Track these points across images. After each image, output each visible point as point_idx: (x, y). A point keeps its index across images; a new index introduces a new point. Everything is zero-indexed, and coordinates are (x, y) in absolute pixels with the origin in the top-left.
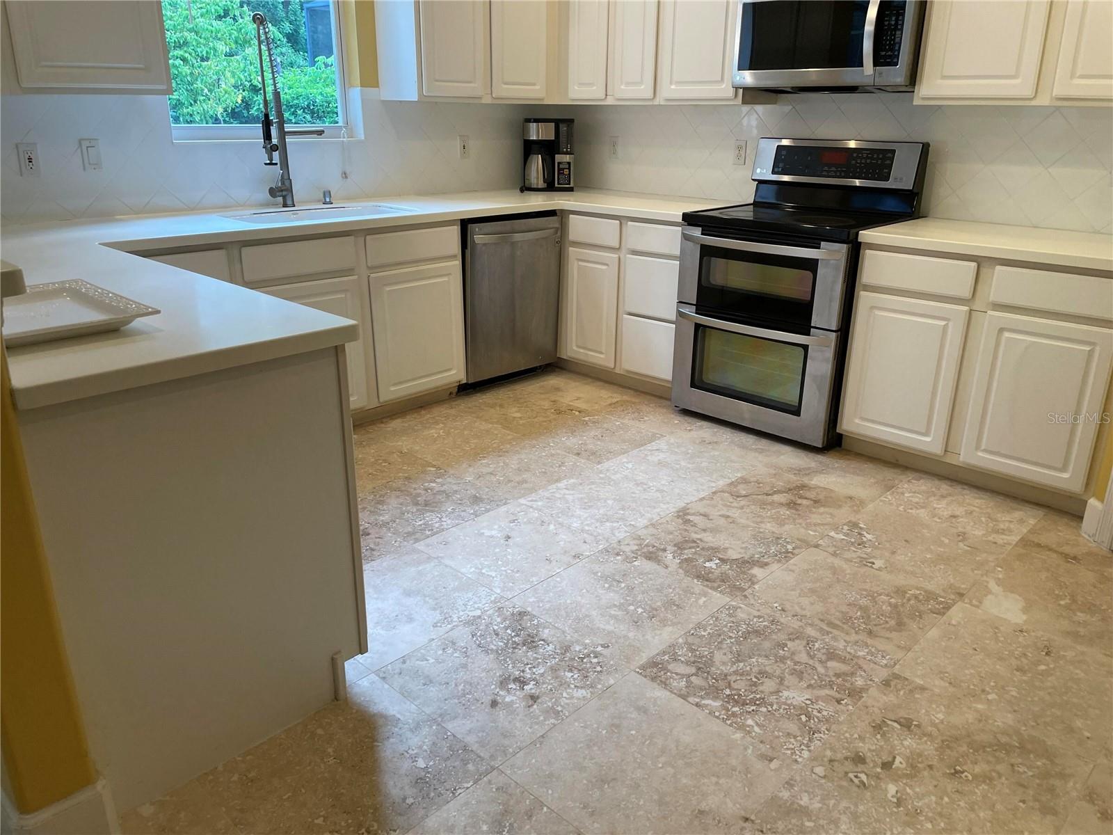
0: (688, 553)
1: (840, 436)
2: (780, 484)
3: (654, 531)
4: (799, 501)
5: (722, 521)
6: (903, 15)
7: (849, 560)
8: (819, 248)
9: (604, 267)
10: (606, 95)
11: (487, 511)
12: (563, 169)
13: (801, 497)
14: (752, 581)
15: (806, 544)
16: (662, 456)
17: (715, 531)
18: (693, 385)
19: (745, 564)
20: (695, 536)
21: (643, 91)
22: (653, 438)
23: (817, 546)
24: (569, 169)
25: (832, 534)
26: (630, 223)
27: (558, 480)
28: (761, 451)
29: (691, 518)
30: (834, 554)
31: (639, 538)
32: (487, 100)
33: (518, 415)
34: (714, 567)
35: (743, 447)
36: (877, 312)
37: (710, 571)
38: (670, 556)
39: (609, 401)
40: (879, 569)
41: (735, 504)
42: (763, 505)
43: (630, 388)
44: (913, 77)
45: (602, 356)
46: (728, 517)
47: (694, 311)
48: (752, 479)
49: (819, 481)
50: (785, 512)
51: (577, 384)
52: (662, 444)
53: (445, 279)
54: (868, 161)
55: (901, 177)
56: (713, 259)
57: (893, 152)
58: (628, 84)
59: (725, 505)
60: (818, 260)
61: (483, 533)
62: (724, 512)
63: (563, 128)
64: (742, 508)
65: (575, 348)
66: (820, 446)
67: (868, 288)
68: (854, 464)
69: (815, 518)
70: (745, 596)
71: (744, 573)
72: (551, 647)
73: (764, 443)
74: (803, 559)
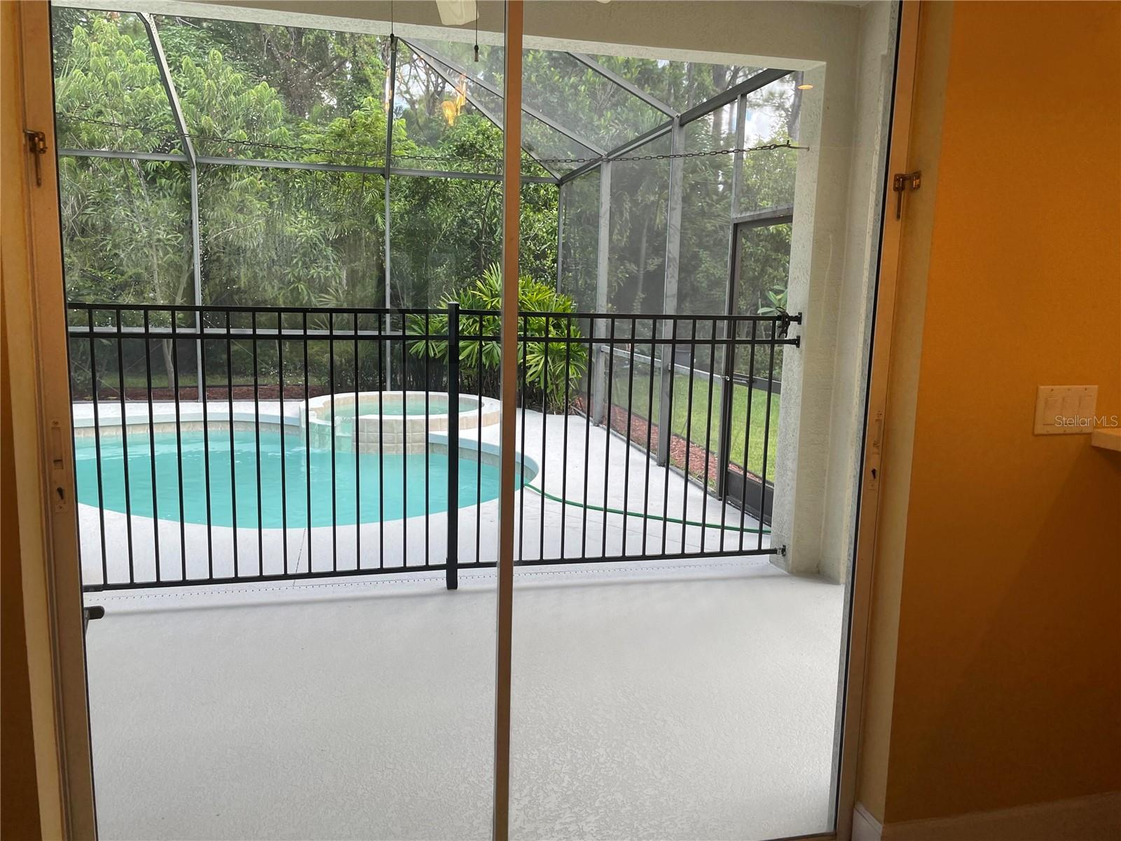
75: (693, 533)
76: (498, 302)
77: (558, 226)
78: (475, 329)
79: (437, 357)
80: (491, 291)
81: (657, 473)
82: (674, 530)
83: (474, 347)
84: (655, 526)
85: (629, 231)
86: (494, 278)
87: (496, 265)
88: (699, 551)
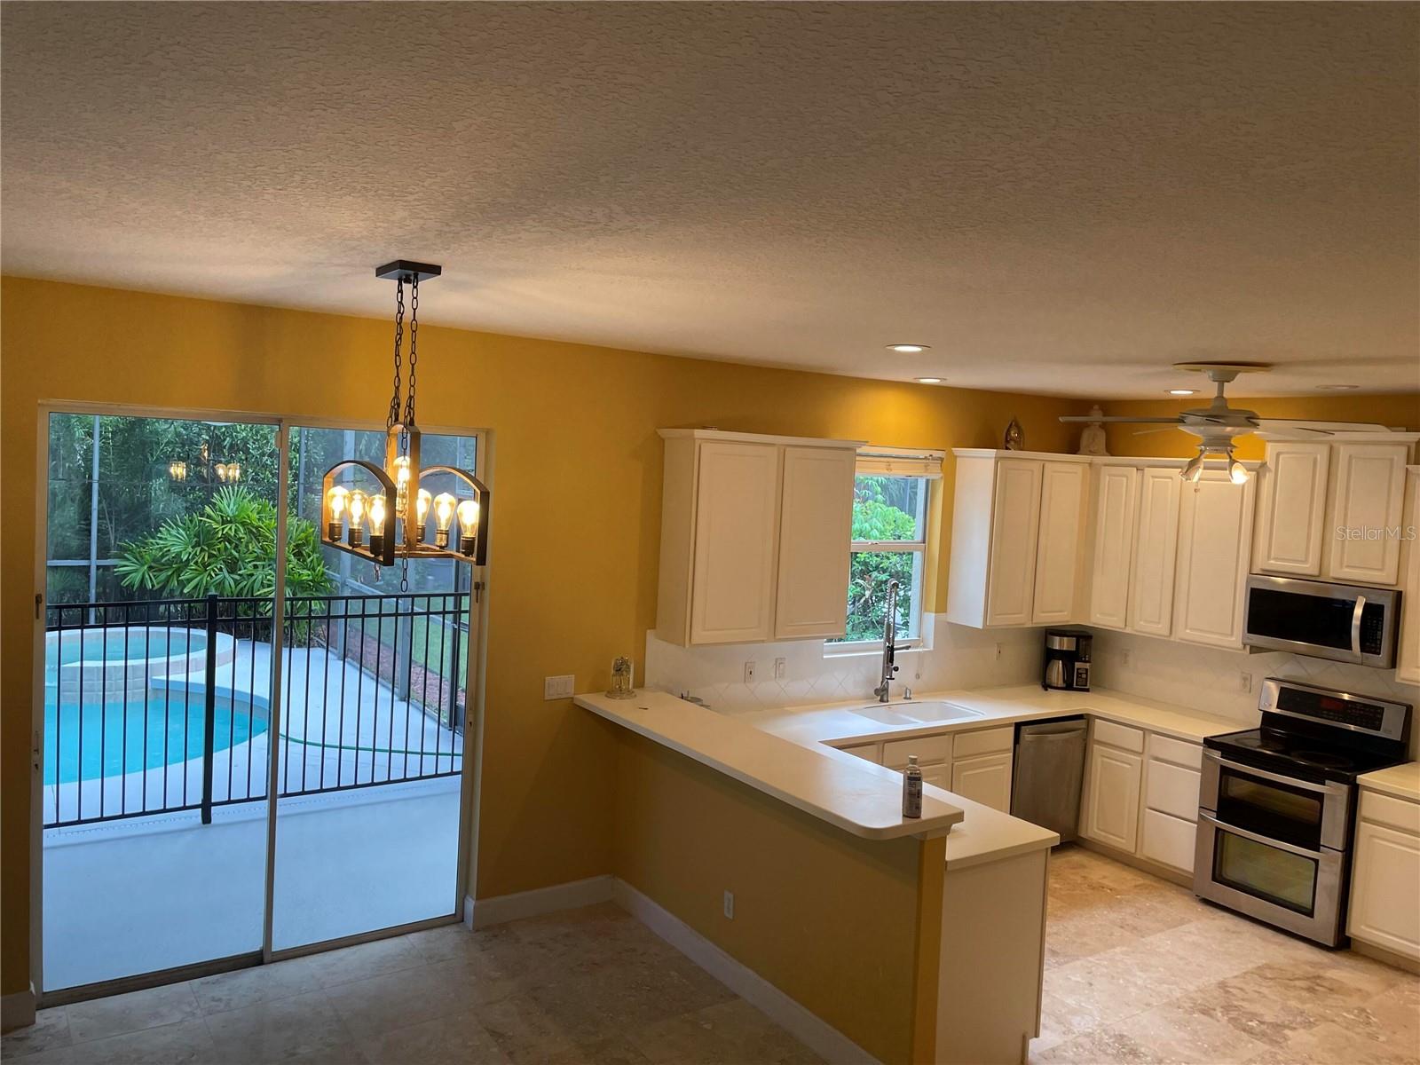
0: (1234, 1014)
1: (1348, 940)
2: (1299, 973)
3: (1203, 995)
4: (1317, 988)
5: (1256, 995)
6: (1382, 621)
7: (1358, 1034)
8: (1324, 785)
9: (1128, 766)
10: (1126, 625)
11: (1066, 963)
12: (1081, 674)
13: (1318, 985)
14: (1286, 1038)
15: (1325, 1019)
16: (1194, 938)
17: (1251, 1001)
18: (1214, 879)
19: (1278, 1027)
20: (1236, 1003)
21: (1161, 629)
22: (1182, 922)
23: (1333, 1021)
24: (1087, 673)
25: (1345, 1014)
26: (1153, 735)
27: (1113, 946)
28: (1281, 945)
29: (1231, 990)
30: (1347, 1028)
31: (1191, 998)
32: (1030, 626)
33: (1057, 886)
34: (1255, 1025)
35: (1264, 939)
36: (1377, 841)
37: (1252, 1028)
38: (1220, 1014)
39: (1133, 883)
40: (1384, 1042)
41: (1263, 984)
42: (1287, 987)
43: (1149, 873)
44: (1394, 662)
45: (1123, 841)
46: (1259, 992)
47: (1215, 816)
48: (1276, 966)
49: (1332, 974)
50: (1305, 994)
51: (1100, 863)
52: (1191, 927)
53: (1001, 767)
54: (1362, 712)
55: (1390, 729)
56: (1231, 778)
57: (1383, 708)
58: (1146, 621)
59: (1256, 984)
60: (1323, 794)
61: (1070, 979)
62: (1256, 988)
63: (1083, 643)
64: (1270, 987)
65: (1096, 830)
66: (1332, 945)
67: (1366, 820)
68: (1362, 964)
69: (1330, 1002)
70: (1282, 1048)
71: (1278, 1032)
72: (1149, 1058)
73: (1281, 938)
74: (1321, 1028)
75: (414, 760)
76: (230, 529)
77: (299, 442)
78: (204, 558)
79: (155, 589)
80: (222, 517)
81: (401, 707)
82: (398, 759)
83: (202, 579)
84: (382, 758)
85: (378, 442)
86: (225, 502)
87: (227, 488)
88: (418, 775)
